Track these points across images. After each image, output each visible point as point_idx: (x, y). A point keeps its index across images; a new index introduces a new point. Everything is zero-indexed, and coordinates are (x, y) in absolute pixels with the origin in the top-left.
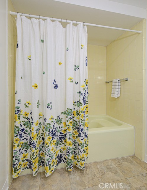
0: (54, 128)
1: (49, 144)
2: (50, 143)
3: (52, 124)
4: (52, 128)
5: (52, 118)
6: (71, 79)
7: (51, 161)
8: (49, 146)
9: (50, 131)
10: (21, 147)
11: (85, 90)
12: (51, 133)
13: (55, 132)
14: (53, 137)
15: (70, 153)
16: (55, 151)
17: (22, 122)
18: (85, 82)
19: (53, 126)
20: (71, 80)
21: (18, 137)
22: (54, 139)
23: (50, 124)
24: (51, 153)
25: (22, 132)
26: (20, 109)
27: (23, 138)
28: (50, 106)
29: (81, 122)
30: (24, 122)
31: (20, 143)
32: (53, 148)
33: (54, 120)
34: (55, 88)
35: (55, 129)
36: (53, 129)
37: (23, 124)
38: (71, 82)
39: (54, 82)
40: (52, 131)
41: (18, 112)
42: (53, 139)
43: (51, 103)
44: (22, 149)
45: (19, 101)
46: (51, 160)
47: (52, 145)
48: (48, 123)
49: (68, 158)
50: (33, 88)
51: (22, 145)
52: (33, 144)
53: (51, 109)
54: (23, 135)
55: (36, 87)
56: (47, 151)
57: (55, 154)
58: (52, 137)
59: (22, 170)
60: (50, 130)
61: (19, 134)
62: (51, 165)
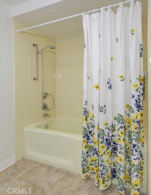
0: (108, 136)
1: (102, 153)
2: (104, 152)
3: (106, 131)
4: (106, 136)
5: (106, 124)
6: (122, 77)
7: (105, 175)
8: (102, 156)
9: (104, 139)
10: (89, 149)
11: (139, 91)
12: (105, 141)
13: (110, 141)
14: (108, 146)
15: (121, 171)
16: (110, 164)
17: (89, 123)
18: (138, 80)
19: (108, 133)
20: (122, 79)
21: (85, 138)
22: (109, 149)
23: (103, 131)
24: (105, 165)
25: (90, 134)
26: (86, 110)
27: (90, 141)
28: (103, 110)
29: (134, 135)
30: (92, 125)
31: (88, 145)
32: (108, 159)
33: (109, 127)
34: (109, 88)
35: (110, 138)
36: (108, 138)
37: (91, 126)
38: (121, 80)
39: (109, 82)
40: (107, 140)
41: (85, 113)
42: (107, 149)
43: (105, 106)
44: (90, 151)
45: (86, 102)
46: (105, 173)
47: (107, 156)
48: (101, 129)
49: (119, 176)
50: (95, 89)
51: (90, 148)
52: (95, 150)
53: (105, 113)
54: (91, 137)
55: (98, 87)
56: (101, 161)
57: (110, 167)
58: (106, 146)
59: (90, 174)
60: (103, 137)
61: (86, 136)
62: (106, 179)
